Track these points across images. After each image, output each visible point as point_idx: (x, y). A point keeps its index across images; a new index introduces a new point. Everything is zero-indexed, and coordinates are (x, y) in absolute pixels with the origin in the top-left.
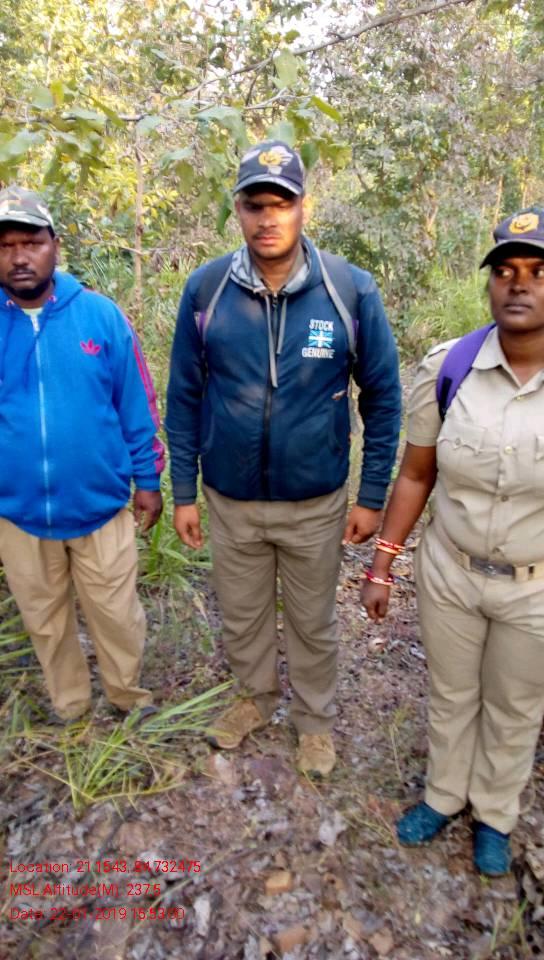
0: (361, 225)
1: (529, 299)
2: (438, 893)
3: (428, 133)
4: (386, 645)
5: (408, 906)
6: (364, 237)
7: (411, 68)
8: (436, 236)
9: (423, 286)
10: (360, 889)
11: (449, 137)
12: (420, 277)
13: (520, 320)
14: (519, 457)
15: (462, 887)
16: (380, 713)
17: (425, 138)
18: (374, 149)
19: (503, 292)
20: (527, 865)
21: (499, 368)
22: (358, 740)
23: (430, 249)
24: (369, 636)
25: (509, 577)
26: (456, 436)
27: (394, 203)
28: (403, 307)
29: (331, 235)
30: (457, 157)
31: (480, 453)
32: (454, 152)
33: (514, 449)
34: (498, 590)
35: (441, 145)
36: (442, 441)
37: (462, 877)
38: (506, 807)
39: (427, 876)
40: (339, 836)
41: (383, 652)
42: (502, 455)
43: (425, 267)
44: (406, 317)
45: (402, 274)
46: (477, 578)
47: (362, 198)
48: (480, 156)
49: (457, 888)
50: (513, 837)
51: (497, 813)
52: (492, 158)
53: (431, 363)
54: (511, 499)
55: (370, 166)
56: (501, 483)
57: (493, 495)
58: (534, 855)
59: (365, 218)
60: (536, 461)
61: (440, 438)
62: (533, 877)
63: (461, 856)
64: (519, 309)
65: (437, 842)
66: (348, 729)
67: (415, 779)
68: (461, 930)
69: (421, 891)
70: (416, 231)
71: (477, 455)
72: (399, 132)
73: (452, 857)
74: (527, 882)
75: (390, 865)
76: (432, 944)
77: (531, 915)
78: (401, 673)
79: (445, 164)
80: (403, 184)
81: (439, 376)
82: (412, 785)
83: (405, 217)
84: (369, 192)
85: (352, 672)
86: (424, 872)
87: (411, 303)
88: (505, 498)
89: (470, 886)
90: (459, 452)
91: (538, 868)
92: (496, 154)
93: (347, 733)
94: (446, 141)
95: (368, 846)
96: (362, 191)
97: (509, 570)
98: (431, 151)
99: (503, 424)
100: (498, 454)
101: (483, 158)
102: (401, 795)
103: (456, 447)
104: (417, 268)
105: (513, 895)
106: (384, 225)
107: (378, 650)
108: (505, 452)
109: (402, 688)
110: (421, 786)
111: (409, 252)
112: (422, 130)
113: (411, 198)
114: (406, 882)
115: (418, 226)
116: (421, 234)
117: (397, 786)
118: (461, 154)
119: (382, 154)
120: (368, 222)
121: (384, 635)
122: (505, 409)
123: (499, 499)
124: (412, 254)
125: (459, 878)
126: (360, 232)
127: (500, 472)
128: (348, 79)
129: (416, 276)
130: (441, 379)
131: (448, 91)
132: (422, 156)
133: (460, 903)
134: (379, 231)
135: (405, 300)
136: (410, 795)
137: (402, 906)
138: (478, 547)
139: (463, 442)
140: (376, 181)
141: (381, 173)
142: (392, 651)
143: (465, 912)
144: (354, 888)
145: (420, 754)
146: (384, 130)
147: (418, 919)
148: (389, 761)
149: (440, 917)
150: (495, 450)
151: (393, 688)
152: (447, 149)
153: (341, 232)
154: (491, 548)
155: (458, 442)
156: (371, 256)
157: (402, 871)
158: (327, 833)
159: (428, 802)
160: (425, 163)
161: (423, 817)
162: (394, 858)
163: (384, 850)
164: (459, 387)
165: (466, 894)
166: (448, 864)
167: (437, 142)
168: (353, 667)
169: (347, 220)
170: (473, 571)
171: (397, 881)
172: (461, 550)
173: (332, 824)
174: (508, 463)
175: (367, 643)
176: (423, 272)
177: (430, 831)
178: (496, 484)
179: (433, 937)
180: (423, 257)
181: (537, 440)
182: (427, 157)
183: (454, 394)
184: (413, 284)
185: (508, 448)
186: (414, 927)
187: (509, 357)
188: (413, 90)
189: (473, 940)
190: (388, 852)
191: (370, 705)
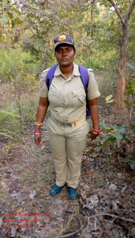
0: (33, 43)
1: (67, 57)
2: (60, 206)
3: (48, 19)
4: (45, 148)
5: (53, 211)
6: (35, 46)
7: (43, 3)
8: (52, 46)
9: (50, 59)
10: (40, 209)
11: (53, 20)
12: (50, 56)
13: (66, 63)
14: (69, 97)
15: (66, 203)
16: (44, 165)
17: (48, 21)
18: (35, 24)
19: (60, 56)
20: (80, 196)
21: (61, 75)
22: (39, 172)
23: (51, 49)
24: (41, 146)
25: (70, 126)
26: (53, 93)
27: (41, 38)
28: (46, 64)
29: (26, 46)
30: (56, 26)
31: (59, 97)
32: (55, 25)
33: (67, 95)
34: (68, 130)
35: (51, 23)
36: (49, 95)
37: (66, 201)
38: (75, 182)
39: (57, 202)
40: (35, 196)
41: (45, 150)
42: (64, 97)
43: (50, 54)
44: (47, 67)
45: (45, 56)
46: (63, 128)
47: (33, 37)
48: (62, 25)
49: (65, 204)
50: (77, 189)
51: (74, 184)
52: (65, 26)
53: (43, 75)
54: (68, 107)
55: (34, 28)
56: (65, 104)
57: (64, 107)
58: (82, 193)
59: (34, 42)
60: (73, 97)
61: (49, 94)
62: (82, 198)
63: (65, 196)
64: (65, 60)
65: (59, 194)
66: (37, 170)
67: (53, 179)
68: (66, 214)
69: (56, 207)
70: (48, 45)
71: (58, 98)
72: (41, 20)
73: (63, 197)
74: (81, 199)
75: (48, 201)
76: (59, 219)
77: (82, 207)
78: (49, 154)
79: (53, 27)
80: (43, 33)
81: (46, 78)
82: (53, 181)
83: (44, 41)
84: (35, 35)
85: (37, 155)
86: (56, 202)
87: (48, 63)
88: (67, 107)
89: (68, 203)
90: (54, 97)
91: (83, 196)
92: (65, 25)
93: (37, 171)
94: (53, 22)
95: (43, 198)
96: (33, 35)
97: (70, 125)
98: (49, 24)
99: (64, 89)
100: (63, 97)
101: (63, 26)
102: (50, 184)
103: (53, 96)
104: (49, 54)
105: (78, 204)
106: (39, 43)
107: (44, 149)
108: (65, 96)
109: (50, 158)
110: (55, 181)
111: (46, 50)
112: (47, 19)
113: (45, 36)
114: (52, 205)
115: (48, 43)
116: (49, 45)
117: (49, 182)
118: (57, 25)
119: (37, 25)
120: (35, 43)
121: (45, 145)
122: (64, 85)
123: (65, 108)
124: (47, 51)
125: (65, 201)
126: (34, 45)
127: (65, 101)
128: (26, 6)
129: (49, 56)
130: (47, 79)
131: (52, 9)
132: (47, 25)
133: (65, 207)
134: (38, 45)
135: (47, 62)
136: (52, 183)
137: (51, 211)
138: (62, 120)
139: (55, 95)
140: (36, 32)
141: (37, 30)
142: (47, 149)
143: (66, 209)
144: (39, 208)
145: (54, 173)
146: (37, 19)
147: (55, 213)
148: (47, 176)
149: (61, 212)
150: (63, 96)
151: (47, 158)
152: (53, 24)
153: (29, 45)
154: (65, 120)
155: (53, 95)
156: (37, 51)
157: (51, 202)
158: (32, 196)
159: (56, 184)
160: (48, 27)
161: (56, 188)
162: (49, 199)
163: (46, 198)
164: (51, 81)
165: (67, 205)
166: (62, 198)
167: (50, 22)
168: (37, 154)
169: (30, 42)
170: (61, 126)
171: (50, 205)
172: (57, 121)
173: (33, 194)
174: (66, 99)
175: (40, 148)
176: (50, 55)
177: (57, 191)
178: (64, 104)
179: (59, 217)
180: (50, 51)
181: (72, 92)
182: (48, 26)
183: (51, 83)
184: (48, 58)
185: (66, 95)
186: (54, 215)
187: (63, 72)
188: (44, 9)
189: (69, 216)
190: (48, 198)
191: (42, 163)
